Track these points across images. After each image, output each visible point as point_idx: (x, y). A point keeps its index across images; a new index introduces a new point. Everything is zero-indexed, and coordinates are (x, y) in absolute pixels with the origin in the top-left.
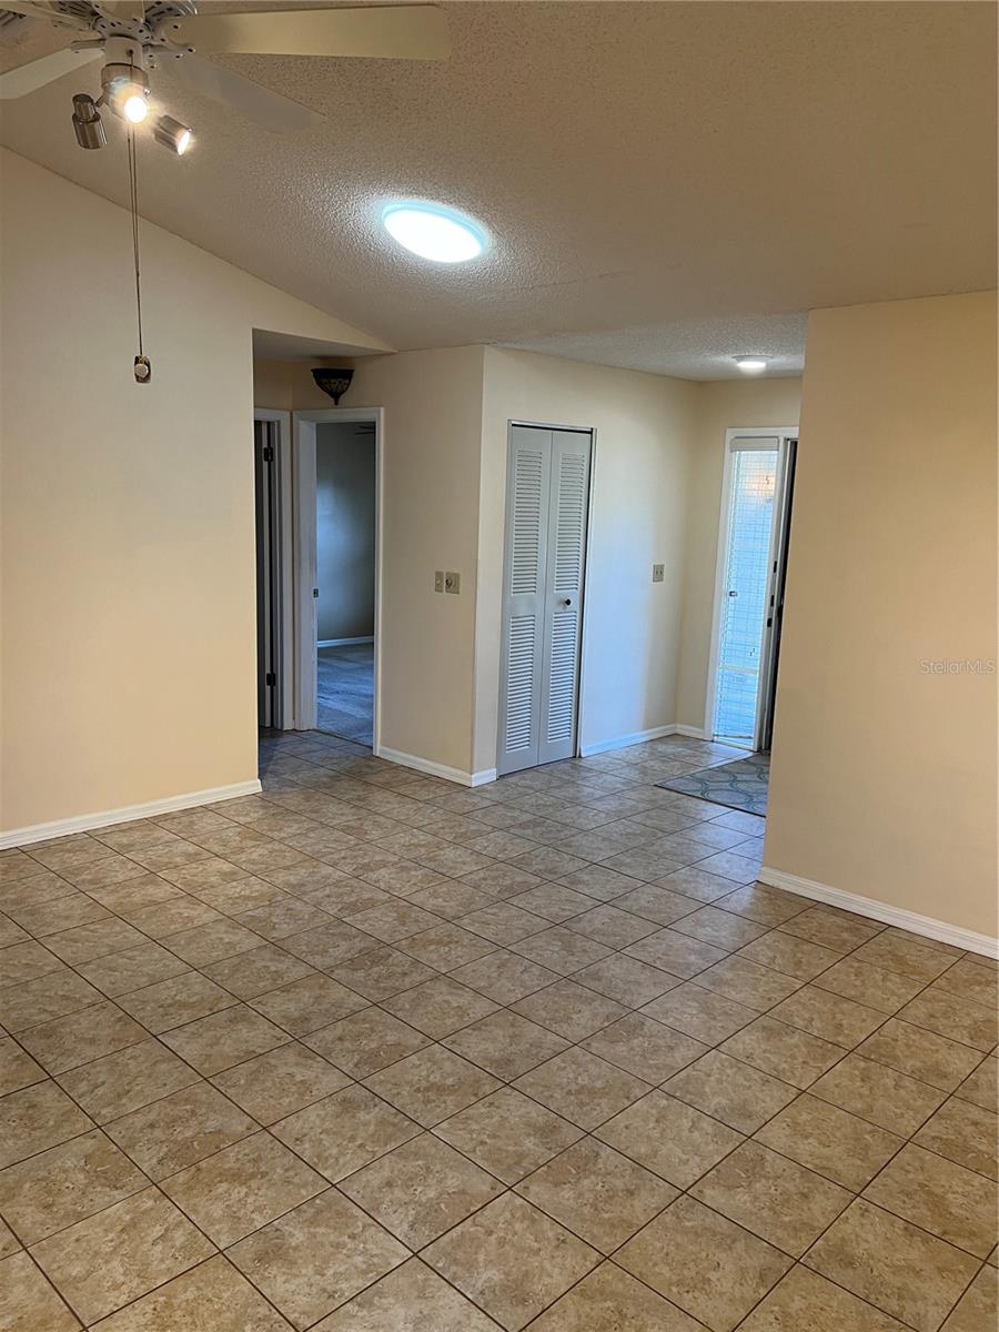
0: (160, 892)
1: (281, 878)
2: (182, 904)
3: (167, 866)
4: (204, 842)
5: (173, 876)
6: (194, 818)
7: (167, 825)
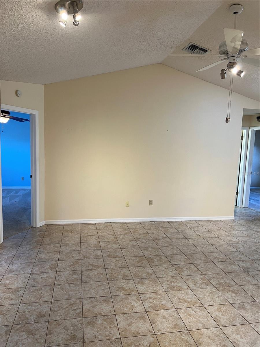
0: (212, 236)
1: (240, 239)
2: (217, 239)
3: (213, 231)
4: (221, 227)
5: (214, 233)
6: (218, 222)
7: (212, 222)
